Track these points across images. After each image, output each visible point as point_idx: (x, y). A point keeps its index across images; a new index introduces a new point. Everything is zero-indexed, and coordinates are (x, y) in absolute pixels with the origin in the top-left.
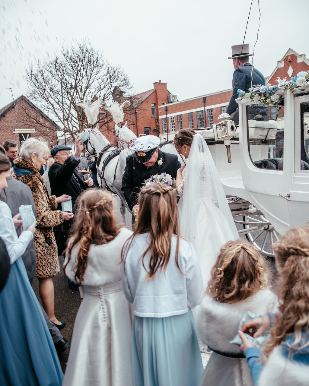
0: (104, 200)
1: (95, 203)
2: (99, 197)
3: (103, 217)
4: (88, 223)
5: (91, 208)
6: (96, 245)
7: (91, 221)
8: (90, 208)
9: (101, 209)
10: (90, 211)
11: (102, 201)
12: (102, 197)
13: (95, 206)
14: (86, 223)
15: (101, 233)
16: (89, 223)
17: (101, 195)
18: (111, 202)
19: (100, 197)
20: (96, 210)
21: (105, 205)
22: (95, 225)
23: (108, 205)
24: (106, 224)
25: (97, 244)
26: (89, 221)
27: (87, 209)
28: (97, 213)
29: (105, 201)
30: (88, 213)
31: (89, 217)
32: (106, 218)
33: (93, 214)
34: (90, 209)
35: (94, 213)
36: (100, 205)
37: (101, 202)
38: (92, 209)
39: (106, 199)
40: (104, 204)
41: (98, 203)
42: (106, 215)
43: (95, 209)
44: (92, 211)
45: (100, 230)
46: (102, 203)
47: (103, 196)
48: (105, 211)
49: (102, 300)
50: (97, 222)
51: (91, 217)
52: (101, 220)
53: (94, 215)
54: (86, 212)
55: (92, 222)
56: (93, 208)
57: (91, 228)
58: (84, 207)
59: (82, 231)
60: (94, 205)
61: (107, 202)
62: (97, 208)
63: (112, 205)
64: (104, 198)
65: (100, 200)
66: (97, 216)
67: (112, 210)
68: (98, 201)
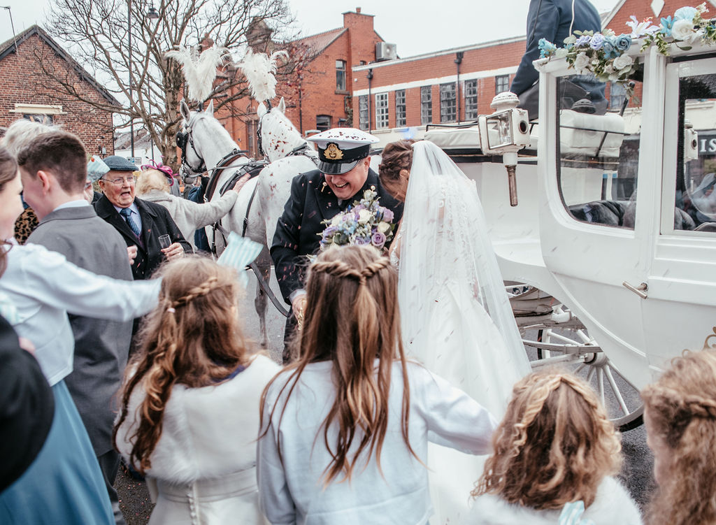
0: (211, 282)
1: (189, 289)
2: (199, 274)
3: (205, 321)
4: (169, 334)
5: (180, 301)
6: (187, 388)
7: (175, 330)
8: (176, 300)
9: (201, 302)
10: (176, 307)
11: (205, 284)
12: (208, 276)
13: (190, 297)
14: (164, 333)
15: (202, 359)
16: (172, 334)
17: (205, 270)
18: (230, 287)
19: (201, 274)
20: (191, 305)
21: (214, 296)
22: (185, 341)
23: (220, 294)
24: (213, 337)
25: (191, 385)
26: (172, 329)
27: (170, 302)
28: (191, 313)
29: (214, 285)
30: (172, 310)
31: (172, 320)
32: (215, 323)
33: (183, 314)
34: (177, 303)
35: (186, 313)
36: (200, 295)
37: (203, 288)
38: (182, 303)
39: (216, 280)
40: (210, 292)
41: (197, 290)
42: (215, 316)
43: (189, 303)
44: (181, 306)
45: (200, 352)
46: (205, 288)
47: (209, 274)
48: (212, 309)
49: (193, 514)
50: (191, 333)
51: (178, 321)
52: (202, 330)
53: (185, 317)
54: (166, 309)
55: (179, 331)
56: (184, 300)
57: (173, 347)
58: (164, 297)
59: (156, 351)
60: (186, 294)
61: (217, 288)
62: (192, 299)
63: (230, 294)
64: (213, 278)
65: (200, 283)
66: (191, 319)
67: (231, 306)
68: (197, 285)
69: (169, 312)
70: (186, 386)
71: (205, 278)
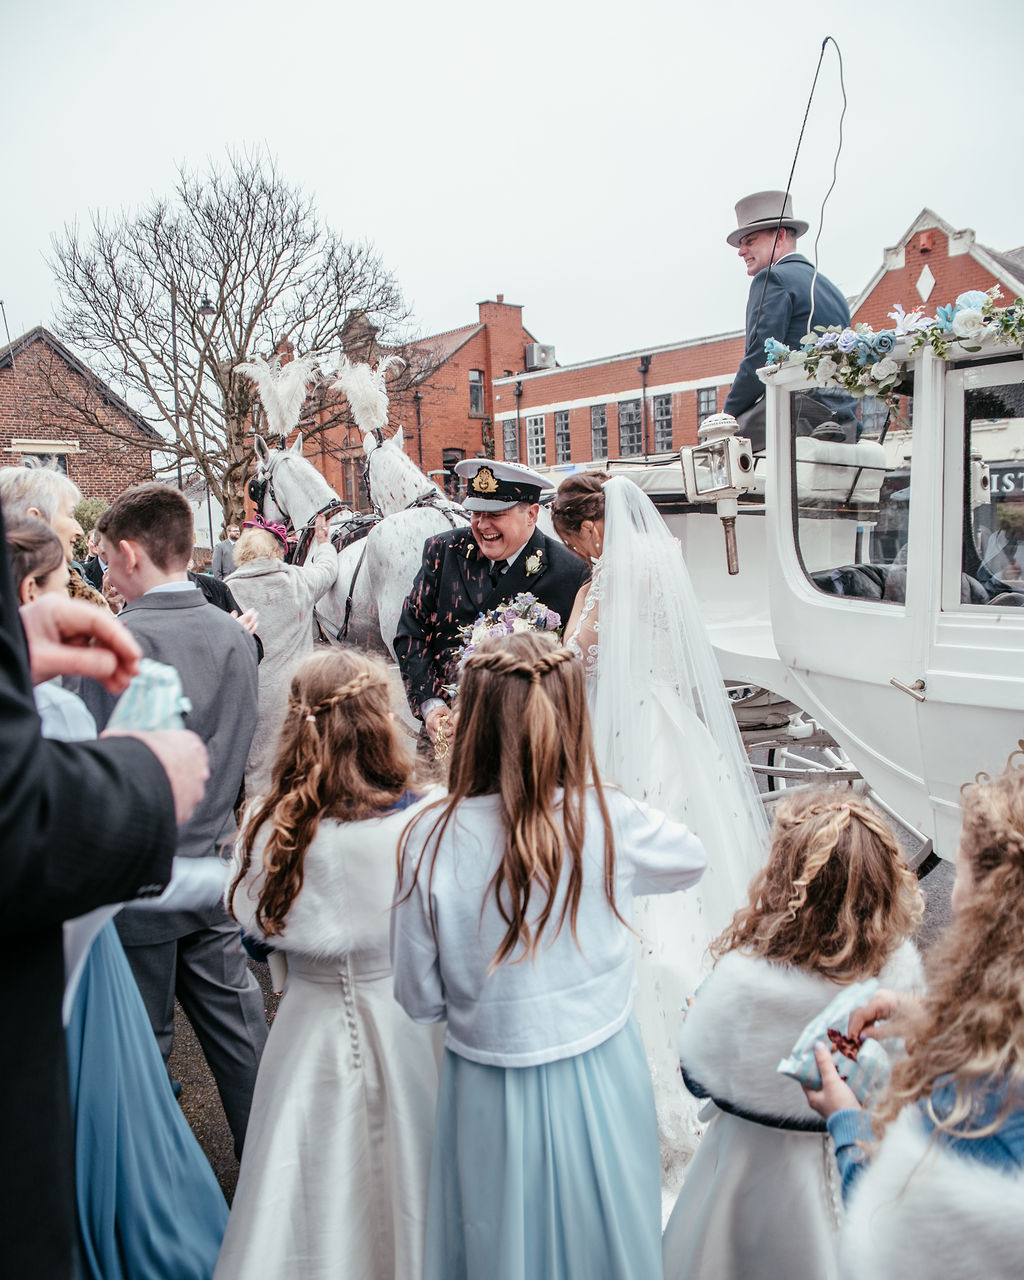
0: (362, 679)
1: (334, 689)
2: (345, 669)
3: (358, 731)
4: (311, 750)
5: (322, 706)
6: (339, 824)
7: (319, 745)
8: (316, 704)
9: (352, 707)
10: (317, 715)
11: (355, 682)
12: (357, 672)
13: (335, 699)
14: (304, 749)
15: (359, 784)
16: (315, 751)
17: (352, 664)
18: (384, 686)
19: (348, 669)
20: (337, 710)
21: (367, 697)
22: (332, 759)
23: (374, 695)
24: (370, 752)
25: (346, 818)
26: (315, 743)
27: (308, 709)
28: (338, 721)
29: (366, 683)
30: (311, 719)
31: (314, 731)
32: (372, 733)
33: (327, 723)
34: (317, 708)
35: (331, 721)
36: (349, 696)
37: (352, 687)
38: (325, 708)
39: (368, 677)
40: (362, 693)
41: (344, 690)
42: (371, 725)
43: (334, 707)
44: (325, 710)
45: (354, 772)
46: (355, 687)
47: (358, 668)
48: (367, 716)
49: (348, 999)
50: (339, 748)
51: (321, 732)
52: (355, 741)
53: (330, 726)
54: (304, 717)
55: (323, 746)
56: (328, 704)
57: (318, 768)
58: (300, 702)
59: (294, 774)
60: (331, 696)
61: (371, 688)
62: (338, 703)
63: (386, 695)
64: (363, 674)
65: (348, 680)
66: (338, 728)
67: (388, 712)
68: (345, 683)
69: (308, 722)
70: (340, 820)
71: (354, 674)
